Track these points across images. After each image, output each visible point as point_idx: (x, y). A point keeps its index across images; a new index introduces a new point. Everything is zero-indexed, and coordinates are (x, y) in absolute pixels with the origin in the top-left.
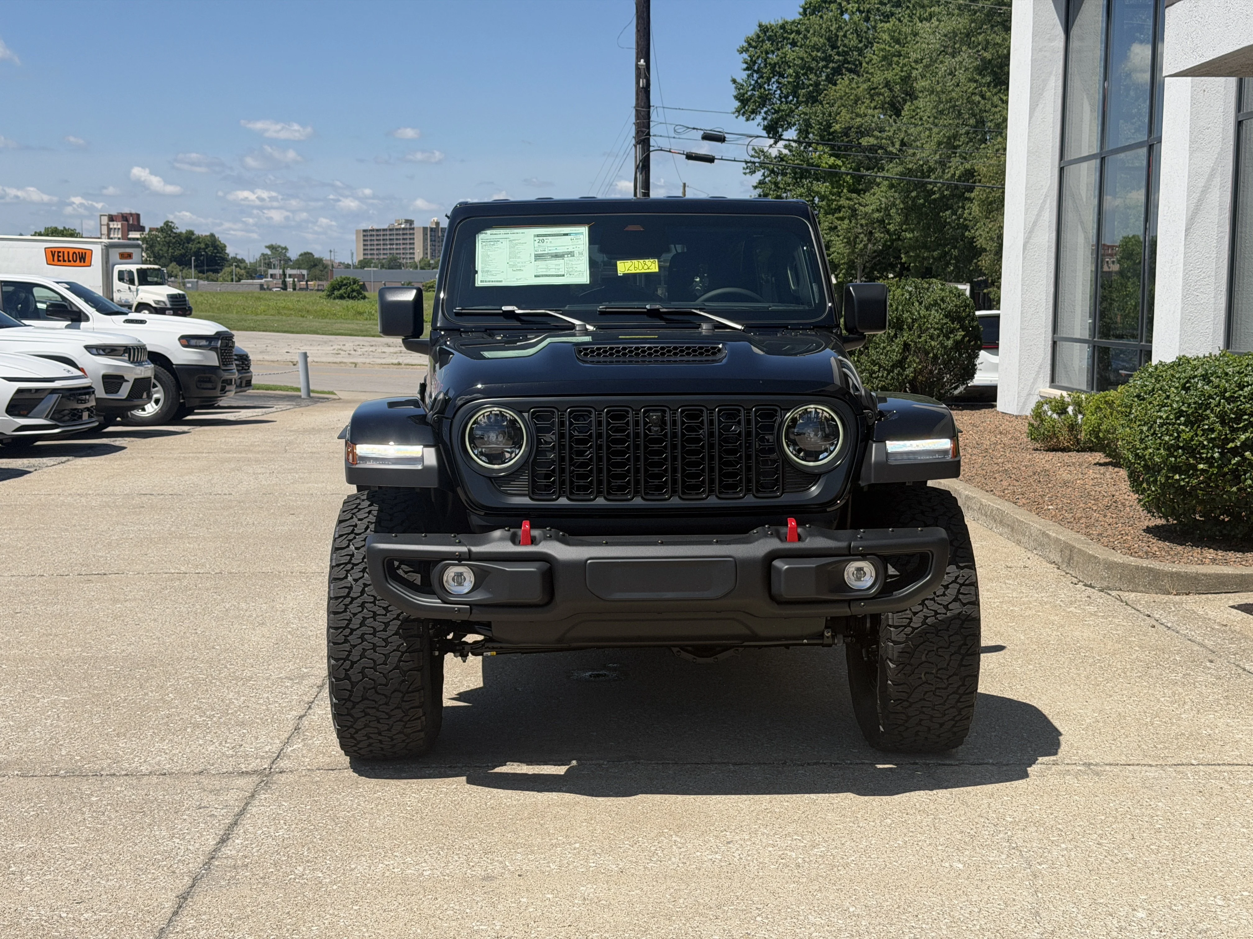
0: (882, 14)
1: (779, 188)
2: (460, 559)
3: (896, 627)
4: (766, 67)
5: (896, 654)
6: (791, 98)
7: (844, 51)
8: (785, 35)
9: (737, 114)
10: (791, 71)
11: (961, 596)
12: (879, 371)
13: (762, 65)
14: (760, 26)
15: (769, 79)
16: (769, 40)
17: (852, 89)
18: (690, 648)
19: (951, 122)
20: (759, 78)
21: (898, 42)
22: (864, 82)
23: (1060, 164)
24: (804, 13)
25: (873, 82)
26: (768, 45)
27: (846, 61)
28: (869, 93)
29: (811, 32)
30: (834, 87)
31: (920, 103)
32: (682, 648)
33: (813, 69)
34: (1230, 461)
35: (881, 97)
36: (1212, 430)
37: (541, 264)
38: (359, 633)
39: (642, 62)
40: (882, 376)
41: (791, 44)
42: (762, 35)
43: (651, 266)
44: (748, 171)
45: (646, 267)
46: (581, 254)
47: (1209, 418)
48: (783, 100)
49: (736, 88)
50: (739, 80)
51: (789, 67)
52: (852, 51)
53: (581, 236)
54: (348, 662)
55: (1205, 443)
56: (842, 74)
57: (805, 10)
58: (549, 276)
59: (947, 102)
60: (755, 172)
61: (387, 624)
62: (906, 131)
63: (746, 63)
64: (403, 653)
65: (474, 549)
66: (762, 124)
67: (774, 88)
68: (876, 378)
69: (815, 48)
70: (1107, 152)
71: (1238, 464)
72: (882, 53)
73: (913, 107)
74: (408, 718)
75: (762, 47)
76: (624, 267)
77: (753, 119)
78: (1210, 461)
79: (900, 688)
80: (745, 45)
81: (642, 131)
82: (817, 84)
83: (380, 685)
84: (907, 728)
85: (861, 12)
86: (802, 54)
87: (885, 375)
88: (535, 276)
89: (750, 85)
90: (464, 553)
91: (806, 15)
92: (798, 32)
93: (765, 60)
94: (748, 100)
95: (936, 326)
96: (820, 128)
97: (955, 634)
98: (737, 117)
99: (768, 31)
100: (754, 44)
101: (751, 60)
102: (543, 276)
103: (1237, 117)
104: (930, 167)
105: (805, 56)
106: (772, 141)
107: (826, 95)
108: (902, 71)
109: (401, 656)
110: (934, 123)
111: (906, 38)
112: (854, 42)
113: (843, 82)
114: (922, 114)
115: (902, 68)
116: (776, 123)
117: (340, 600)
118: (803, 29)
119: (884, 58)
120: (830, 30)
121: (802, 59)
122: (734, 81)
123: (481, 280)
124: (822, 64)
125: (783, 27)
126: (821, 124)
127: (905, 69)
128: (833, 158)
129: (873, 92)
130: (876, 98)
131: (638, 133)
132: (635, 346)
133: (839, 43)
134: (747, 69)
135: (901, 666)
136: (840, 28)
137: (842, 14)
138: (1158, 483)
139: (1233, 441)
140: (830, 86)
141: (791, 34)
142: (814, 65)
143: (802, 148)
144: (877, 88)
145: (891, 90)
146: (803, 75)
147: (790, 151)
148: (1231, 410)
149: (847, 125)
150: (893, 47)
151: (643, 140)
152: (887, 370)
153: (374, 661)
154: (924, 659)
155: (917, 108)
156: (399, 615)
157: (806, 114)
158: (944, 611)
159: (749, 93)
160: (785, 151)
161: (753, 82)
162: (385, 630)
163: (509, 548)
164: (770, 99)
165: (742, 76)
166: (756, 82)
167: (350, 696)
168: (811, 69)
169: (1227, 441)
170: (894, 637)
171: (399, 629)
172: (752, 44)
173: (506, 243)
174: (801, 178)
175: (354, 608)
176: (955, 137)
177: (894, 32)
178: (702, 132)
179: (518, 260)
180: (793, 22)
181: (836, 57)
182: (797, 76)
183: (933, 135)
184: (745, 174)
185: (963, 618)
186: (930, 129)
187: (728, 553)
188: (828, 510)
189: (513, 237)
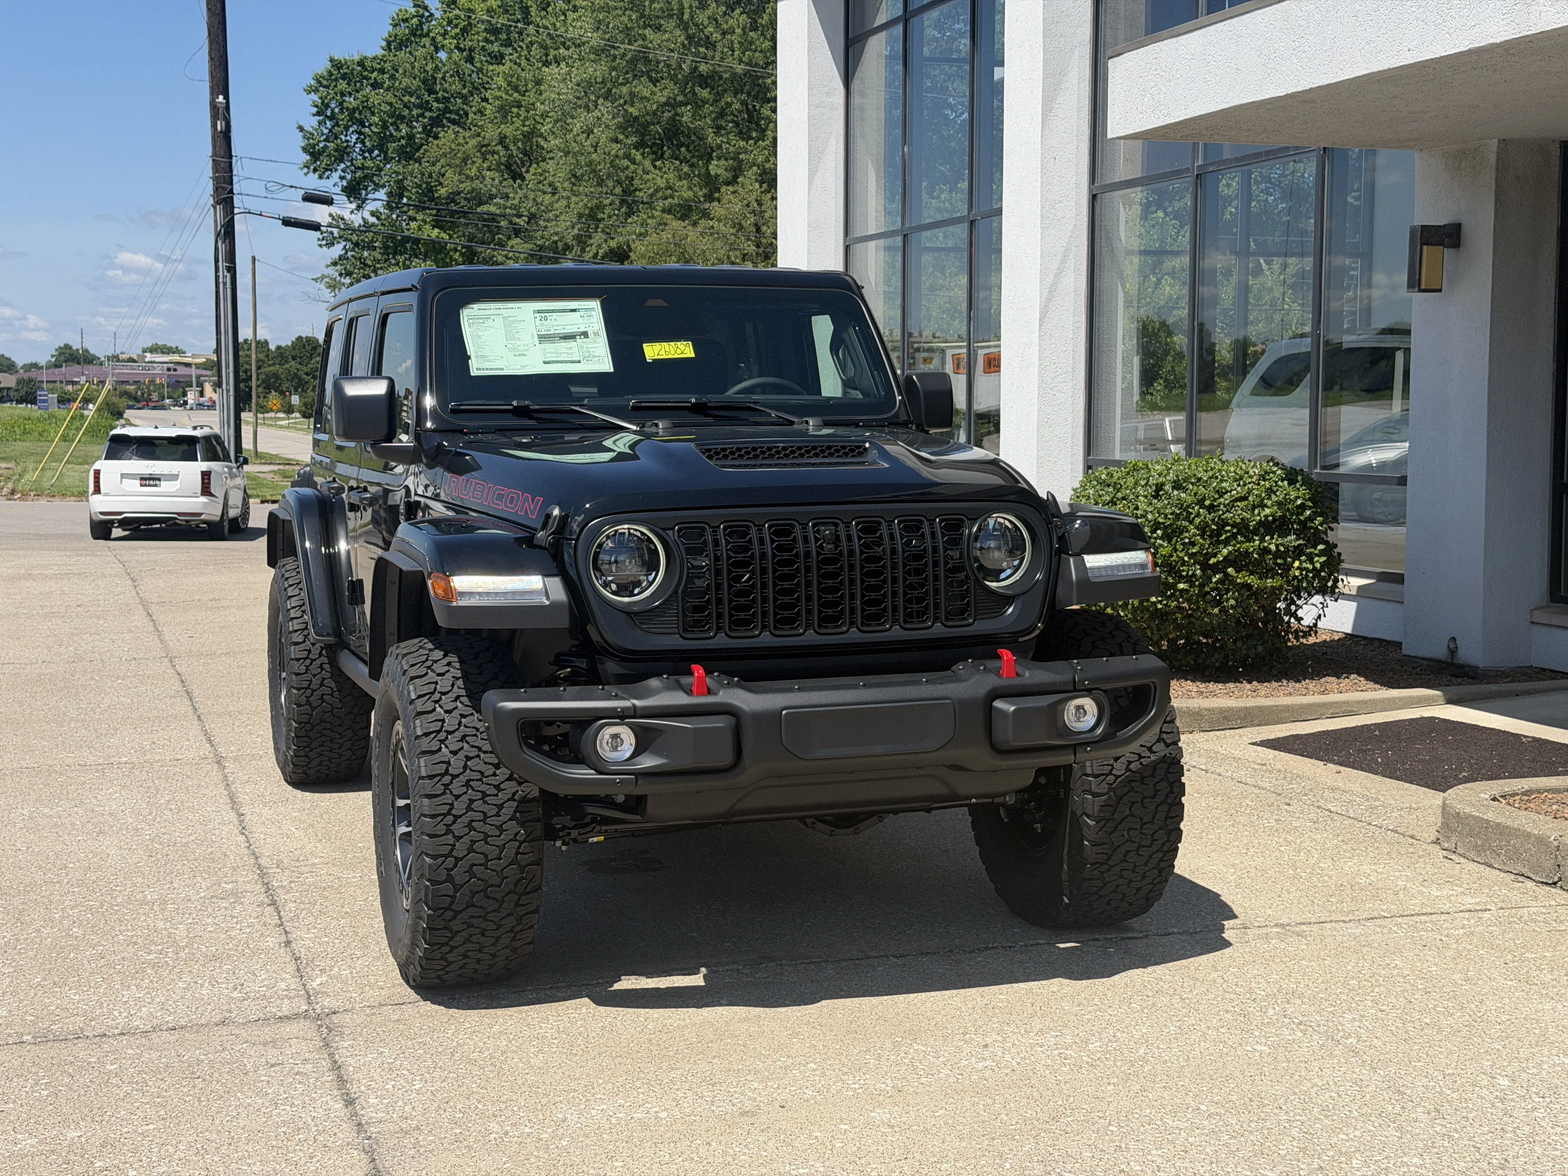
0: (489, 54)
1: (366, 265)
2: (621, 716)
3: (1096, 776)
4: (342, 111)
5: (1097, 808)
6: (376, 152)
7: (444, 98)
8: (365, 73)
9: (306, 170)
10: (376, 119)
11: (1164, 736)
13: (337, 110)
14: (332, 60)
15: (347, 128)
16: (343, 79)
17: (459, 145)
18: (829, 818)
19: (592, 189)
20: (333, 127)
21: (516, 89)
22: (473, 136)
23: (845, 241)
24: (388, 48)
25: (484, 138)
26: (343, 85)
27: (447, 110)
28: (479, 151)
29: (401, 71)
30: (436, 142)
31: (551, 166)
32: (820, 819)
33: (404, 117)
34: (1211, 579)
35: (496, 156)
36: (1193, 544)
37: (549, 347)
38: (464, 820)
39: (221, 98)
41: (372, 85)
42: (335, 72)
43: (684, 350)
44: (324, 242)
45: (679, 351)
46: (596, 334)
47: (1188, 531)
48: (367, 155)
49: (304, 137)
50: (307, 128)
51: (373, 114)
52: (455, 98)
53: (593, 313)
54: (451, 860)
55: (1186, 559)
56: (443, 126)
57: (389, 43)
58: (562, 362)
59: (586, 165)
60: (333, 244)
61: (500, 807)
62: (534, 200)
63: (316, 106)
64: (521, 843)
65: (637, 703)
66: (340, 184)
67: (354, 140)
69: (407, 91)
70: (911, 228)
71: (1221, 581)
72: (497, 102)
73: (540, 170)
74: (520, 927)
75: (335, 86)
76: (653, 351)
77: (328, 178)
78: (1190, 579)
79: (1099, 849)
80: (313, 82)
81: (223, 188)
82: (411, 137)
83: (492, 886)
84: (1100, 897)
85: (461, 50)
86: (390, 97)
88: (545, 363)
89: (323, 134)
90: (627, 708)
91: (390, 50)
92: (382, 71)
93: (341, 104)
94: (321, 153)
96: (417, 192)
97: (1161, 780)
98: (306, 174)
99: (342, 66)
100: (325, 83)
101: (323, 103)
102: (554, 362)
103: (1090, 190)
104: (566, 244)
105: (394, 101)
106: (353, 206)
107: (426, 151)
108: (524, 126)
109: (519, 847)
110: (572, 190)
111: (526, 85)
112: (456, 87)
113: (448, 136)
114: (551, 179)
115: (524, 121)
116: (358, 184)
117: (437, 779)
118: (388, 66)
119: (501, 108)
120: (425, 71)
121: (391, 104)
122: (301, 129)
123: (477, 367)
124: (415, 112)
125: (361, 63)
126: (419, 186)
127: (527, 123)
128: (436, 230)
129: (484, 150)
130: (489, 157)
131: (216, 189)
132: (781, 445)
133: (438, 87)
134: (318, 114)
135: (1103, 823)
136: (437, 69)
137: (437, 50)
138: (1130, 607)
139: (1215, 555)
140: (431, 139)
141: (372, 73)
142: (406, 112)
143: (394, 216)
144: (489, 145)
145: (506, 148)
146: (392, 124)
147: (378, 218)
148: (1213, 520)
149: (455, 189)
150: (511, 95)
151: (225, 200)
153: (486, 856)
154: (1127, 812)
155: (545, 171)
156: (514, 794)
157: (397, 173)
158: (1147, 754)
159: (321, 145)
160: (373, 220)
161: (326, 131)
162: (498, 815)
163: (679, 699)
164: (348, 154)
165: (311, 122)
166: (330, 131)
167: (452, 903)
168: (402, 118)
169: (1209, 556)
170: (1094, 789)
171: (515, 812)
172: (321, 83)
173: (499, 321)
174: (395, 254)
175: (457, 787)
176: (600, 207)
177: (512, 76)
178: (303, 192)
179: (519, 343)
180: (375, 58)
181: (435, 105)
182: (385, 127)
183: (572, 206)
184: (320, 246)
185: (1169, 761)
186: (569, 198)
187: (944, 694)
188: (1021, 640)
189: (506, 313)
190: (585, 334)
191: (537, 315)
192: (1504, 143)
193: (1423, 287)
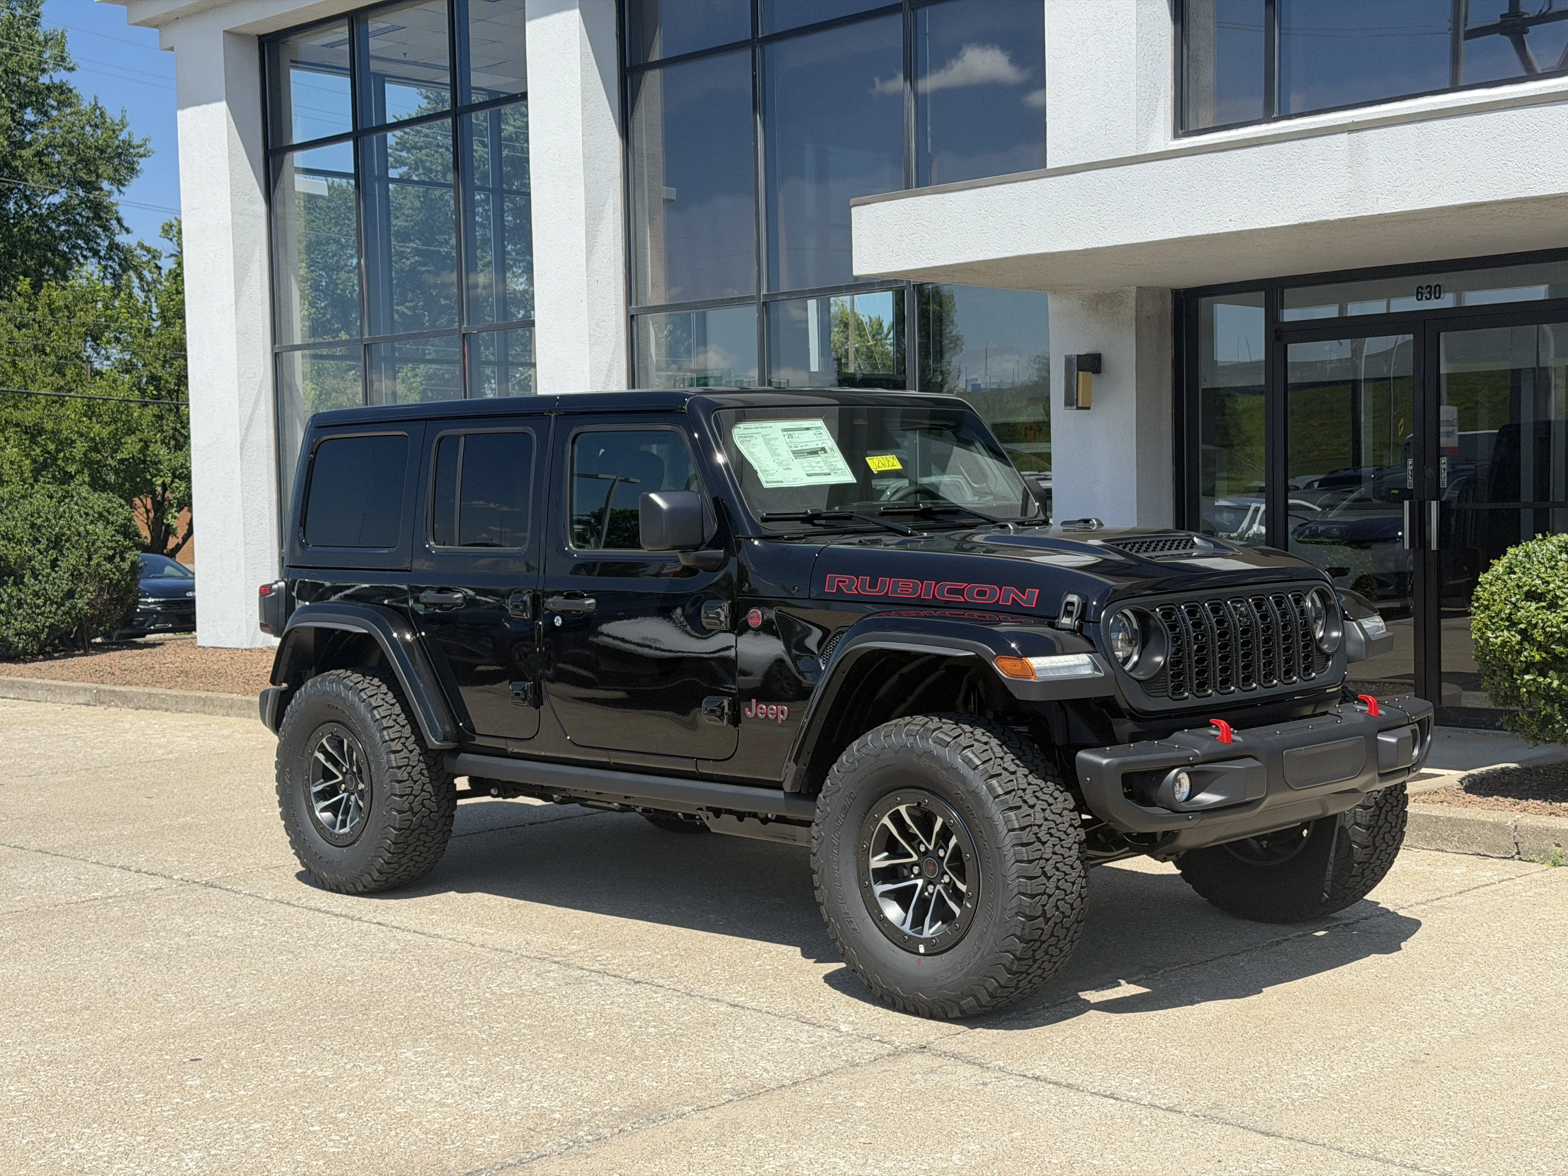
2: (1191, 764)
12: (44, 605)
23: (273, 349)
40: (50, 612)
43: (893, 462)
45: (891, 464)
46: (832, 449)
53: (822, 431)
58: (818, 475)
61: (1070, 849)
65: (1198, 752)
68: (42, 614)
76: (874, 464)
83: (1066, 917)
87: (53, 610)
88: (807, 475)
90: (1196, 757)
95: (110, 544)
102: (813, 475)
123: (765, 481)
152: (56, 603)
153: (1065, 892)
162: (1070, 856)
167: (1041, 935)
173: (759, 440)
189: (763, 431)
190: (823, 449)
191: (785, 433)
192: (1139, 288)
193: (1080, 405)
